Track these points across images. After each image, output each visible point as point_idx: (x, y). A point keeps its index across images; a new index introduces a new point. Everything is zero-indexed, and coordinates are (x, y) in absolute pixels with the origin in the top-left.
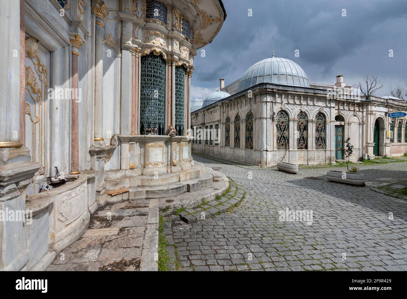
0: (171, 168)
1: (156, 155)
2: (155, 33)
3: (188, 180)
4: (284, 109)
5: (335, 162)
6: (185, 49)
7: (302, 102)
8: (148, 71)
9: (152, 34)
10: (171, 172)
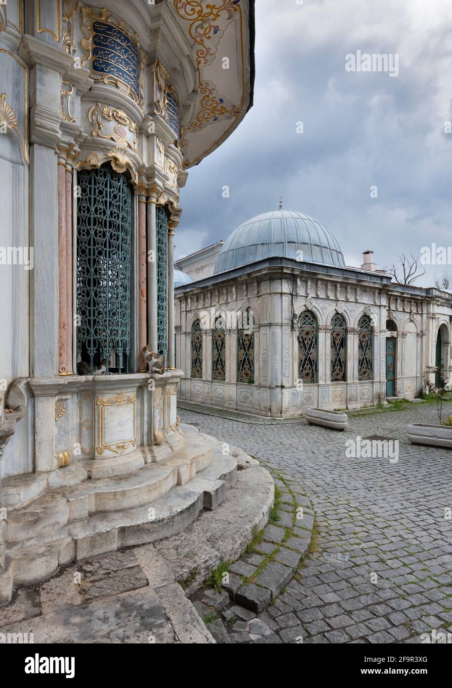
0: (151, 451)
1: (120, 424)
2: (115, 113)
3: (194, 477)
4: (310, 309)
5: (386, 403)
6: (172, 167)
7: (338, 295)
8: (96, 210)
9: (109, 116)
10: (154, 461)
